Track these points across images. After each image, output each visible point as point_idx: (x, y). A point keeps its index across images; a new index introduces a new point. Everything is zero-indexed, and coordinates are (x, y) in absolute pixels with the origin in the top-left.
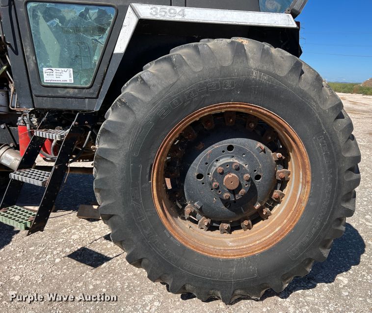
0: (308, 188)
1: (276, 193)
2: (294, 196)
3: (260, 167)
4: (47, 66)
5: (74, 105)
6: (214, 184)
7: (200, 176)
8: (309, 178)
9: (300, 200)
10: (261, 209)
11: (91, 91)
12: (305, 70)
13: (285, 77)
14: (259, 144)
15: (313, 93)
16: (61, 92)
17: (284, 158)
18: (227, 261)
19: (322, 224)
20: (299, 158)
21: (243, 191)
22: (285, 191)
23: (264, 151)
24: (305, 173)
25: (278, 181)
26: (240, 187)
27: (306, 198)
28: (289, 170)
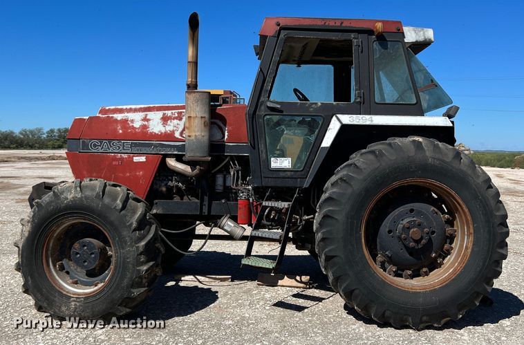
0: (471, 238)
1: (446, 246)
2: (461, 246)
3: (435, 225)
4: (274, 157)
5: (290, 183)
6: (403, 236)
7: (390, 232)
8: (472, 231)
9: (467, 248)
10: (435, 259)
11: (303, 173)
12: (462, 157)
13: (451, 162)
14: (433, 208)
15: (470, 172)
16: (282, 174)
17: (451, 219)
18: (416, 293)
19: (484, 265)
20: (463, 216)
21: (424, 241)
22: (453, 245)
23: (436, 213)
24: (468, 228)
25: (447, 237)
26: (422, 238)
27: (470, 245)
28: (455, 228)
